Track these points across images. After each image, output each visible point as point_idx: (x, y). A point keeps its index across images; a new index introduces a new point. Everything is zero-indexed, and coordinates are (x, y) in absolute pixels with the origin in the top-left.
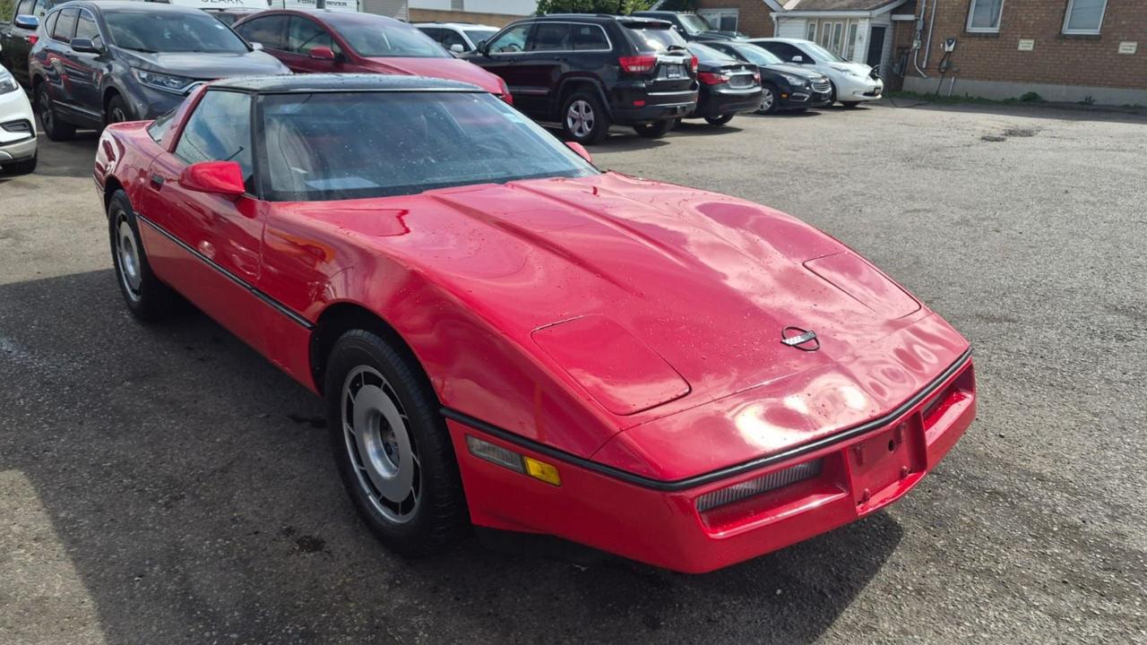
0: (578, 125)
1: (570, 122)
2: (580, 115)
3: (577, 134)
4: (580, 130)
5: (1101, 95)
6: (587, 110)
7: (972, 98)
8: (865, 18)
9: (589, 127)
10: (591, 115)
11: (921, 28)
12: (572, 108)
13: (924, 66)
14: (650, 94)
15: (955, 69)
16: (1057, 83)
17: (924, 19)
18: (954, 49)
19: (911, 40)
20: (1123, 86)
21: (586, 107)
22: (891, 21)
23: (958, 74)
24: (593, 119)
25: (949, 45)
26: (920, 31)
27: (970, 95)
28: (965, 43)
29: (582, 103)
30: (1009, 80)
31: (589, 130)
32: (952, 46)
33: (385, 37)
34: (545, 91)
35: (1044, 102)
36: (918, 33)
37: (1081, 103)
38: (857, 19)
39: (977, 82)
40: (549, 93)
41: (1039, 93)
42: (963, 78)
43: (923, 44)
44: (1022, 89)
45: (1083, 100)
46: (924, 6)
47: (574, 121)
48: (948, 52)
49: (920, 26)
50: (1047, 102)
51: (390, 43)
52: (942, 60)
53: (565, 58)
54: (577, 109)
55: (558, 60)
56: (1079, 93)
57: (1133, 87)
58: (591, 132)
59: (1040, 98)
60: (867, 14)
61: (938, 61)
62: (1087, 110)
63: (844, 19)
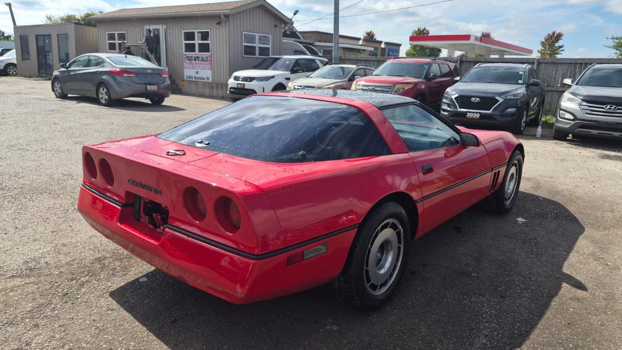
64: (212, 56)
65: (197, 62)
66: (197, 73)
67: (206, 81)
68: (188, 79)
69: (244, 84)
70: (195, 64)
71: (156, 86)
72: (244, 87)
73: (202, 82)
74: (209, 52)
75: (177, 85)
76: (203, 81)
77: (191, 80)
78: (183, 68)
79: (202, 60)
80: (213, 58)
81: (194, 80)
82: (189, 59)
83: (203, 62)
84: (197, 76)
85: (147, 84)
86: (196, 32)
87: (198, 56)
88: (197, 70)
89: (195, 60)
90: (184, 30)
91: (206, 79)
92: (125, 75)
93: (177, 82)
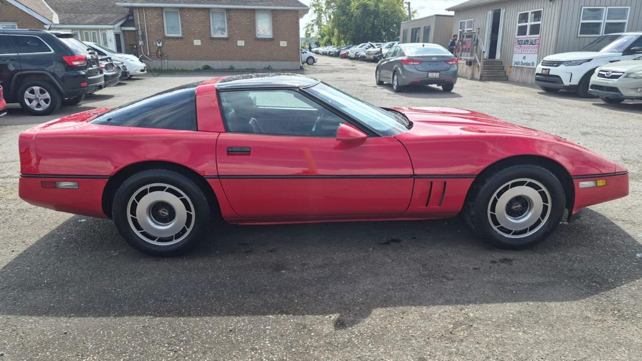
2: (36, 96)
5: (237, 64)
6: (42, 92)
7: (178, 69)
8: (110, 29)
9: (47, 102)
10: (46, 95)
11: (141, 34)
13: (148, 55)
14: (89, 78)
15: (166, 55)
16: (216, 60)
17: (141, 30)
18: (162, 45)
19: (137, 41)
20: (243, 60)
21: (41, 90)
22: (121, 30)
23: (168, 58)
24: (48, 98)
25: (159, 43)
26: (141, 36)
27: (177, 68)
28: (167, 42)
29: (37, 88)
30: (194, 60)
32: (161, 43)
35: (213, 69)
36: (140, 37)
37: (229, 69)
38: (105, 29)
39: (179, 61)
41: (209, 65)
42: (171, 60)
43: (145, 43)
44: (202, 64)
45: (229, 67)
46: (139, 23)
48: (159, 47)
49: (140, 33)
50: (215, 69)
52: (158, 50)
54: (32, 92)
56: (227, 64)
57: (248, 60)
58: (49, 106)
59: (211, 67)
60: (112, 27)
61: (155, 51)
62: (233, 72)
63: (97, 29)
64: (541, 38)
65: (526, 46)
66: (524, 58)
67: (531, 66)
68: (516, 65)
69: (549, 70)
70: (524, 48)
71: (438, 74)
72: (549, 72)
73: (527, 68)
74: (538, 34)
75: (505, 72)
76: (529, 66)
77: (518, 66)
78: (512, 53)
79: (531, 44)
80: (541, 42)
81: (520, 66)
82: (520, 43)
83: (531, 45)
84: (524, 61)
85: (429, 72)
86: (530, 12)
87: (528, 39)
88: (524, 55)
89: (525, 44)
90: (520, 11)
91: (531, 64)
92: (412, 63)
93: (505, 68)
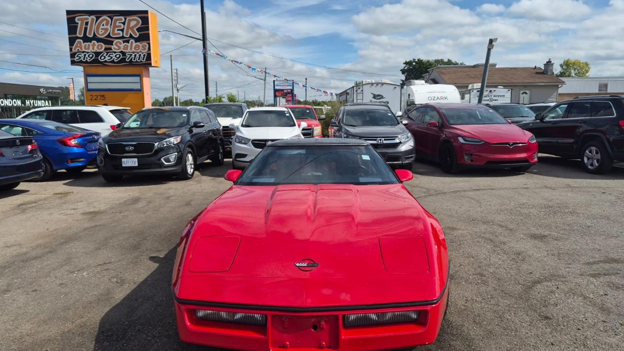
0: (590, 161)
1: (586, 160)
2: (591, 156)
3: (590, 167)
4: (592, 165)
6: (597, 153)
9: (598, 163)
10: (599, 156)
12: (587, 152)
21: (596, 151)
24: (600, 158)
29: (593, 149)
31: (597, 165)
33: (478, 113)
34: (572, 141)
40: (574, 142)
47: (588, 159)
51: (480, 115)
53: (584, 122)
54: (590, 152)
55: (581, 123)
58: (598, 166)
